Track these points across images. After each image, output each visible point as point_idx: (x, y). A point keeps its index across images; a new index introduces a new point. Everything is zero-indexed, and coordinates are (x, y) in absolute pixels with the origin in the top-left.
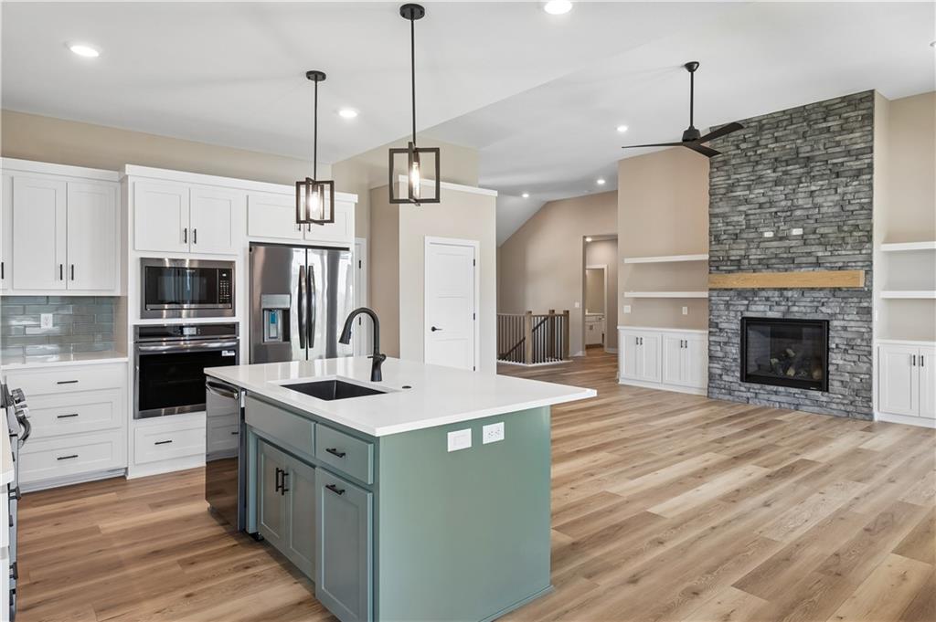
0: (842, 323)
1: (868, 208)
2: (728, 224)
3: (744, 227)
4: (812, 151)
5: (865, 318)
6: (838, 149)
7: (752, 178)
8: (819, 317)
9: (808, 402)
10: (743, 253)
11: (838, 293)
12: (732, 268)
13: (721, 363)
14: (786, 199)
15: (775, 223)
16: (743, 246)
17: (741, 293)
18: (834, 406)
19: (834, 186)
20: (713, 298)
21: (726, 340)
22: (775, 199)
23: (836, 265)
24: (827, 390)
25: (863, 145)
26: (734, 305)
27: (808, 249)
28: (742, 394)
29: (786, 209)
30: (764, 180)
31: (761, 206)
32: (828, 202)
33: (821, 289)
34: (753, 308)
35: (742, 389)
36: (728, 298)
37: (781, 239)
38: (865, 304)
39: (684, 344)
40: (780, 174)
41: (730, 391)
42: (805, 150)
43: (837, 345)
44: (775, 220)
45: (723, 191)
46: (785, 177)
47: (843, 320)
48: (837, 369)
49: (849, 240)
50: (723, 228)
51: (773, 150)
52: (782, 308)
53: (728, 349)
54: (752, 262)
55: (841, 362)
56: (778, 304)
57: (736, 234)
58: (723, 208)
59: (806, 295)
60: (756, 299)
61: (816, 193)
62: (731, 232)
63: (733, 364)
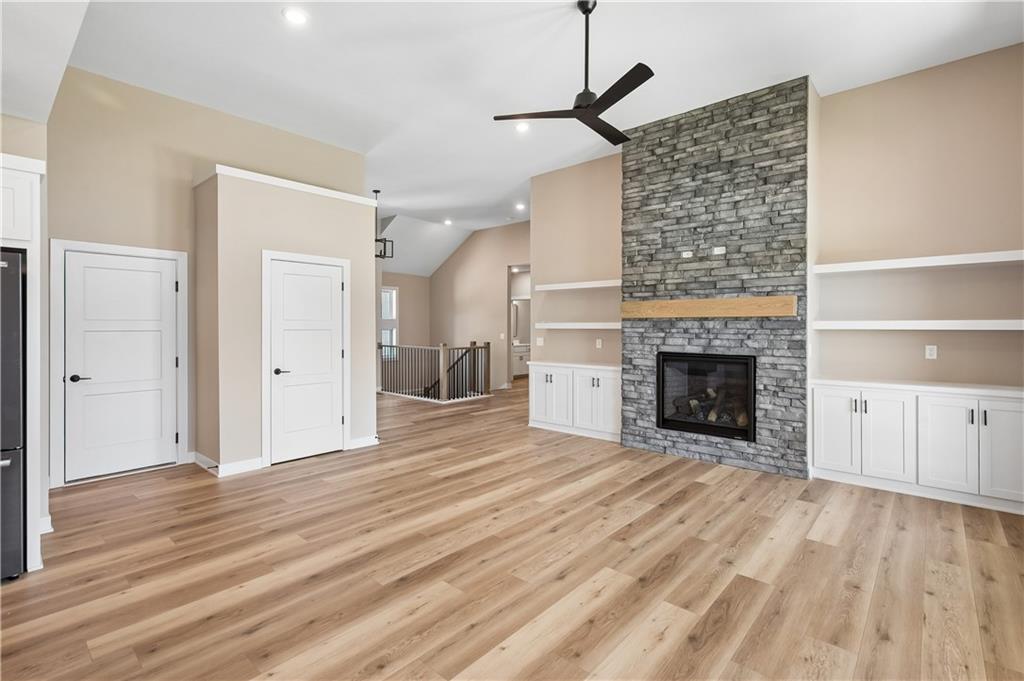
0: (771, 360)
1: (801, 220)
2: (642, 243)
3: (660, 246)
4: (736, 153)
5: (798, 353)
6: (766, 150)
7: (669, 188)
8: (745, 352)
9: (732, 454)
10: (658, 276)
11: (767, 324)
12: (646, 294)
13: (636, 405)
14: (706, 212)
15: (694, 241)
16: (660, 269)
17: (657, 324)
18: (762, 460)
19: (761, 195)
20: (626, 330)
21: (640, 378)
22: (695, 212)
23: (765, 289)
24: (754, 440)
25: (795, 144)
26: (649, 338)
27: (731, 271)
28: (658, 442)
29: (706, 224)
30: (682, 190)
31: (678, 221)
32: (754, 214)
33: (747, 319)
34: (670, 341)
35: (659, 436)
36: (642, 330)
37: (701, 259)
38: (798, 337)
39: (595, 383)
40: (700, 182)
41: (645, 438)
42: (728, 153)
43: (765, 386)
44: (695, 237)
45: (637, 205)
46: (705, 186)
47: (773, 356)
48: (765, 416)
49: (779, 259)
50: (638, 248)
51: (692, 155)
52: (703, 342)
53: (642, 389)
54: (669, 287)
55: (770, 407)
56: (698, 336)
57: (651, 255)
58: (637, 225)
59: (729, 326)
60: (674, 331)
61: (741, 204)
62: (645, 252)
63: (648, 407)
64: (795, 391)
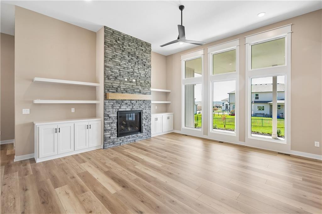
1: (150, 77)
3: (118, 75)
4: (138, 55)
5: (150, 109)
6: (145, 57)
7: (122, 56)
8: (141, 109)
9: (138, 138)
10: (118, 85)
11: (145, 102)
12: (114, 91)
13: (110, 132)
14: (132, 68)
15: (128, 76)
16: (119, 83)
17: (117, 101)
18: (144, 137)
19: (144, 68)
20: (106, 104)
21: (112, 121)
22: (129, 67)
23: (144, 93)
24: (142, 133)
25: (149, 59)
26: (115, 106)
27: (137, 87)
28: (118, 142)
29: (132, 72)
30: (126, 59)
31: (124, 68)
32: (142, 72)
33: (141, 100)
34: (122, 107)
35: (119, 140)
36: (113, 104)
37: (130, 82)
38: (150, 105)
40: (130, 59)
41: (114, 143)
42: (137, 53)
43: (144, 118)
44: (129, 75)
45: (111, 57)
46: (131, 60)
47: (145, 110)
48: (144, 125)
49: (147, 86)
50: (111, 73)
51: (128, 49)
52: (131, 107)
53: (113, 125)
54: (122, 89)
55: (145, 123)
56: (129, 105)
57: (116, 77)
58: (110, 64)
59: (137, 102)
60: (123, 104)
61: (140, 69)
62: (114, 76)
63: (115, 131)
64: (148, 118)
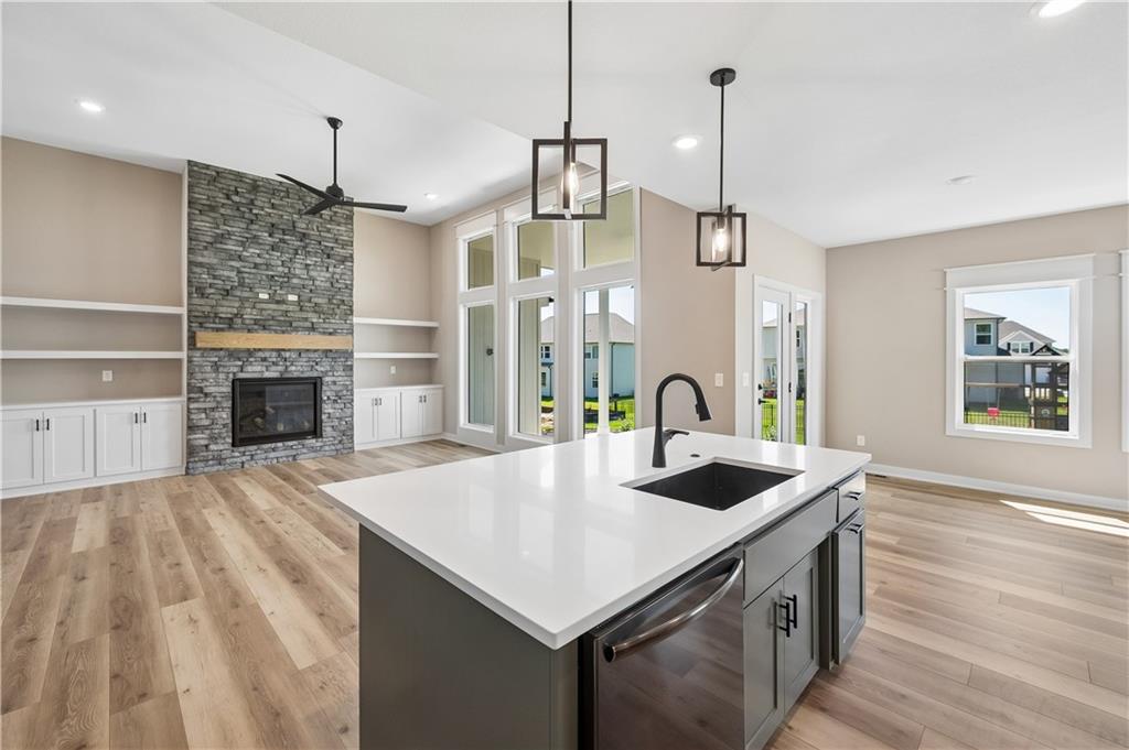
0: (334, 379)
1: (350, 287)
2: (215, 277)
3: (236, 284)
4: (307, 229)
5: (348, 373)
6: (329, 235)
7: (247, 235)
8: (315, 374)
9: (305, 451)
10: (235, 311)
11: (329, 354)
12: (221, 326)
13: (208, 432)
14: (283, 265)
15: (271, 286)
16: (237, 305)
17: (233, 354)
18: (326, 448)
19: (325, 265)
21: (213, 405)
22: (273, 263)
23: (329, 331)
24: (321, 436)
25: (346, 238)
26: (224, 366)
27: (304, 315)
28: (235, 460)
29: (283, 275)
30: (261, 241)
31: (256, 266)
32: (322, 277)
33: (316, 351)
34: (249, 369)
35: (237, 454)
36: (216, 359)
37: (278, 302)
38: (349, 363)
39: (138, 419)
40: (277, 240)
41: (220, 460)
42: (301, 225)
43: (329, 398)
44: (272, 283)
45: (209, 239)
46: (282, 244)
47: (333, 376)
48: (329, 417)
49: (338, 311)
50: (209, 281)
51: (269, 215)
52: (280, 368)
53: (217, 415)
54: (247, 322)
55: (331, 411)
56: (274, 364)
57: (227, 291)
58: (208, 258)
59: (303, 355)
60: (251, 359)
61: (311, 267)
62: (220, 287)
63: (224, 430)
64: (345, 398)
